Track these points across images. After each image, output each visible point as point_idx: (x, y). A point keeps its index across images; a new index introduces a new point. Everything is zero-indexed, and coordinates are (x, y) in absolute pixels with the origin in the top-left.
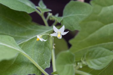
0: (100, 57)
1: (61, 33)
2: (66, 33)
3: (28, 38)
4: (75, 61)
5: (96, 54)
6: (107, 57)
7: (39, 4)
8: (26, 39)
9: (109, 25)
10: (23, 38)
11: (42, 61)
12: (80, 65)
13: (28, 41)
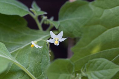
0: (102, 69)
1: (59, 39)
2: (64, 39)
3: (24, 45)
4: (73, 71)
5: (98, 65)
6: (110, 70)
7: (33, 6)
8: (21, 45)
9: (112, 29)
10: (18, 45)
11: (38, 71)
12: (79, 76)
13: (24, 48)
